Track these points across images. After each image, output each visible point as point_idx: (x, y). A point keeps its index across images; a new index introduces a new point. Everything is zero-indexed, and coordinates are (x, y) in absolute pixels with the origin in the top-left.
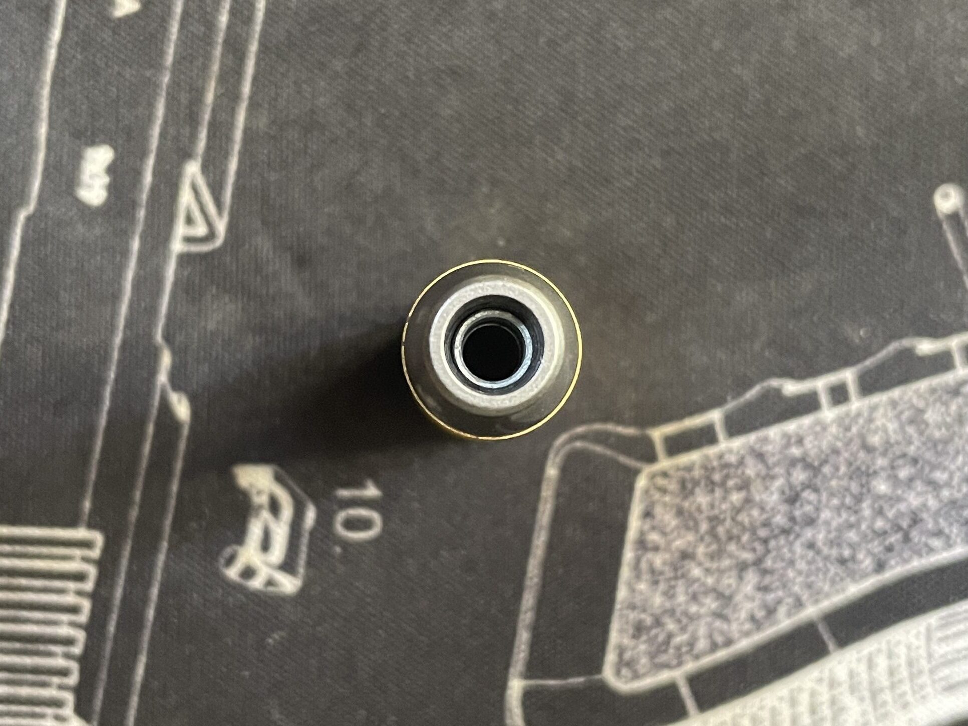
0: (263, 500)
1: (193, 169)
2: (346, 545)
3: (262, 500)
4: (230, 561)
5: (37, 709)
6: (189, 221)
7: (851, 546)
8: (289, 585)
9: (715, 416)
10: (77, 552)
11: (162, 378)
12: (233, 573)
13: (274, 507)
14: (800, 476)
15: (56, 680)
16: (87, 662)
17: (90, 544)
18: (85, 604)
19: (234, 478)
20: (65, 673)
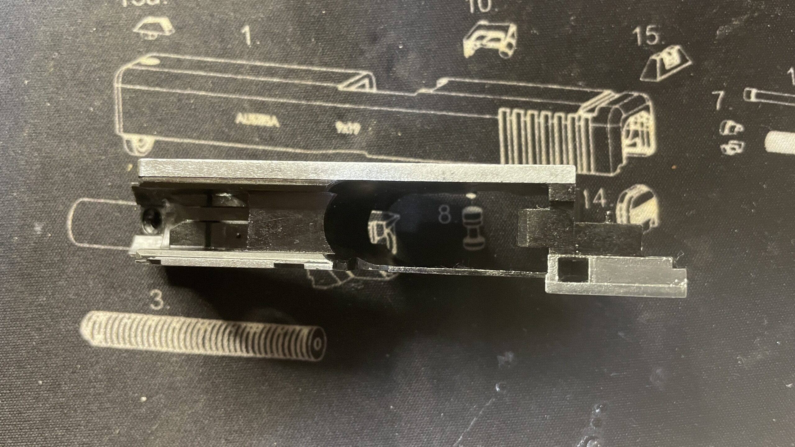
1: (341, 87)
2: (493, 6)
3: (478, 44)
4: (505, 54)
5: (577, 129)
6: (363, 86)
8: (513, 28)
10: (508, 118)
11: (431, 91)
12: (510, 53)
13: (481, 38)
15: (563, 122)
16: (556, 109)
17: (504, 114)
18: (530, 112)
19: (470, 57)
20: (560, 118)
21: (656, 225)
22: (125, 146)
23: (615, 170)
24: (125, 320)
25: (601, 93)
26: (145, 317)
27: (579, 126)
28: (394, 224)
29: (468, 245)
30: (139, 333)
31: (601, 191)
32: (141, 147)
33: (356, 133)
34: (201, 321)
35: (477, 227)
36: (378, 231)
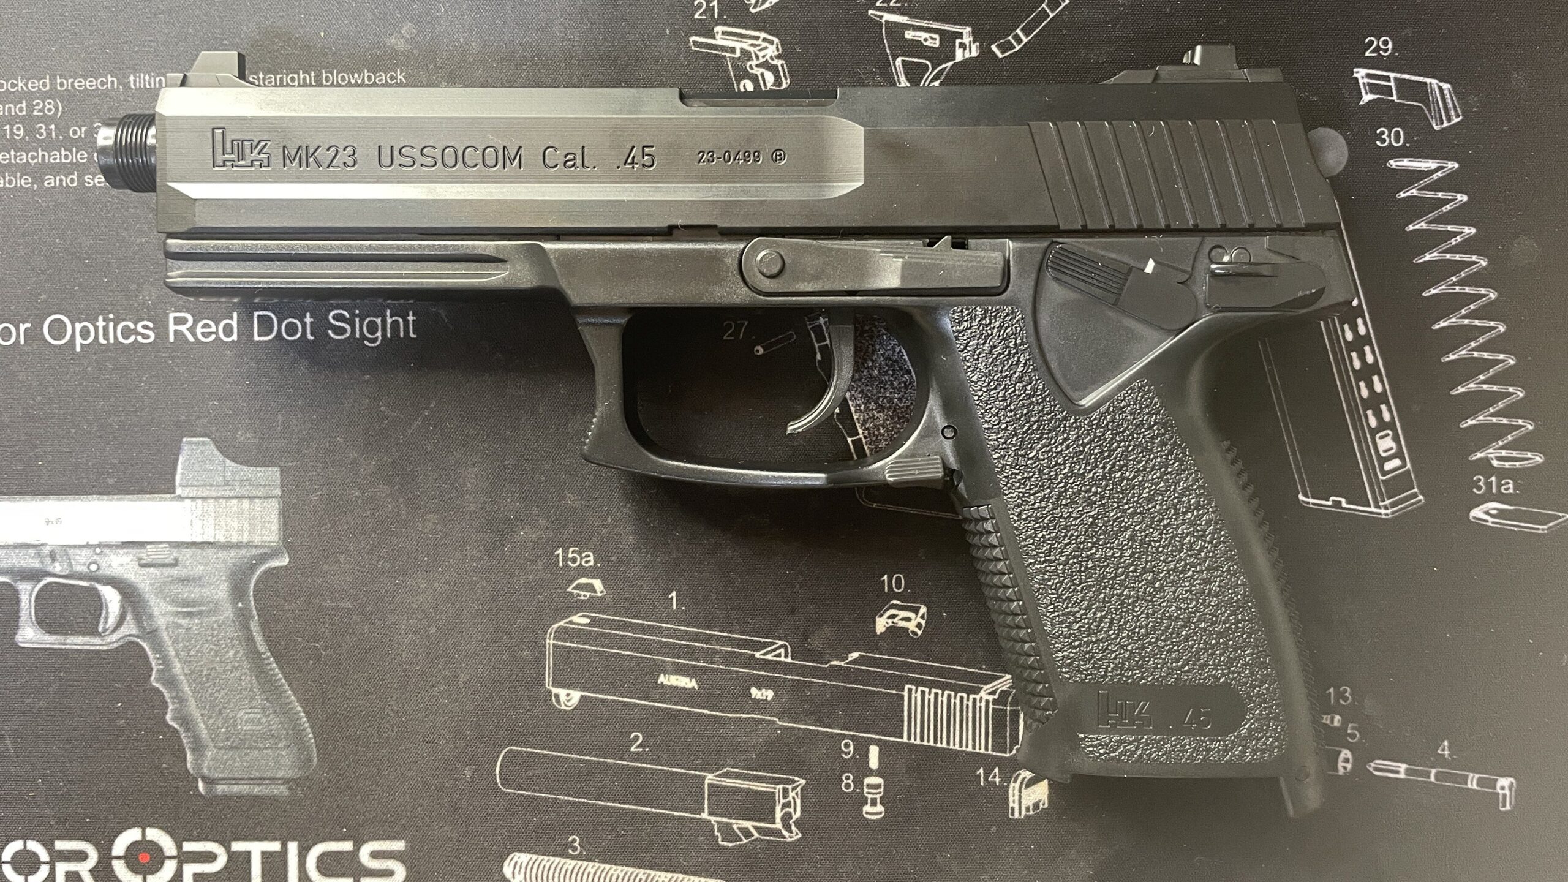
0: (890, 621)
1: (758, 655)
2: (905, 587)
4: (915, 633)
5: (977, 710)
6: (779, 655)
7: (900, 383)
8: (923, 610)
9: (849, 440)
10: (913, 695)
11: (842, 664)
12: (920, 633)
13: (893, 616)
14: (872, 406)
15: (965, 702)
16: (957, 689)
17: (910, 690)
18: (934, 691)
19: (881, 634)
20: (962, 698)
21: (1046, 805)
22: (553, 699)
23: (1011, 751)
24: (544, 863)
25: (1003, 677)
26: (563, 861)
27: (980, 707)
28: (799, 789)
29: (867, 813)
30: (557, 875)
31: (996, 770)
32: (568, 701)
33: (769, 699)
34: (614, 867)
35: (878, 796)
36: (783, 794)
